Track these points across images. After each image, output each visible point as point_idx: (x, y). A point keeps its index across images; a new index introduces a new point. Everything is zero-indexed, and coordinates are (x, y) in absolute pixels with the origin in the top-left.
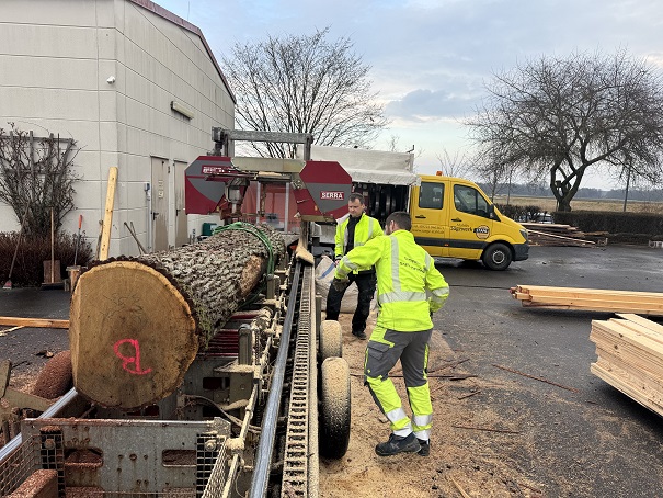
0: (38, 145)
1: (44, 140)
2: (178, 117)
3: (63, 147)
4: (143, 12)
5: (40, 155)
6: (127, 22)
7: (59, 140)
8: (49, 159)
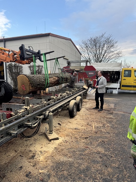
0: (37, 67)
1: (38, 66)
2: (65, 59)
3: (41, 67)
4: (56, 38)
5: (37, 69)
6: (52, 41)
7: (40, 66)
8: (38, 70)
